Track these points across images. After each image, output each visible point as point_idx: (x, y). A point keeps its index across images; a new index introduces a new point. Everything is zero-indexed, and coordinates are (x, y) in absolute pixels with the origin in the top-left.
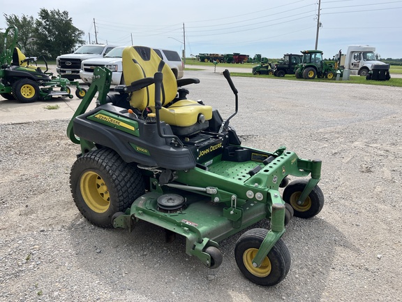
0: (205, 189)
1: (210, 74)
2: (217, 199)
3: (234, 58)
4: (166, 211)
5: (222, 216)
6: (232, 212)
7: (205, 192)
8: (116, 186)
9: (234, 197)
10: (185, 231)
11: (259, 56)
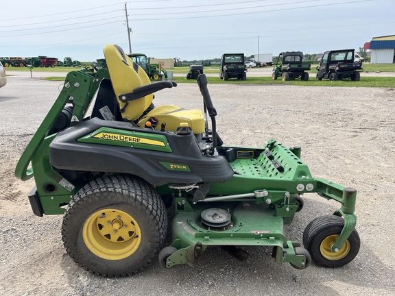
0: (253, 194)
1: (26, 79)
2: (269, 201)
3: (42, 61)
4: (221, 229)
5: (275, 215)
6: (288, 209)
7: (254, 197)
8: (155, 218)
9: (287, 194)
10: (272, 241)
11: (69, 59)
